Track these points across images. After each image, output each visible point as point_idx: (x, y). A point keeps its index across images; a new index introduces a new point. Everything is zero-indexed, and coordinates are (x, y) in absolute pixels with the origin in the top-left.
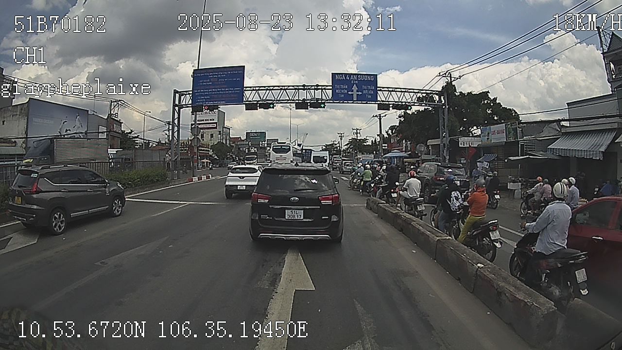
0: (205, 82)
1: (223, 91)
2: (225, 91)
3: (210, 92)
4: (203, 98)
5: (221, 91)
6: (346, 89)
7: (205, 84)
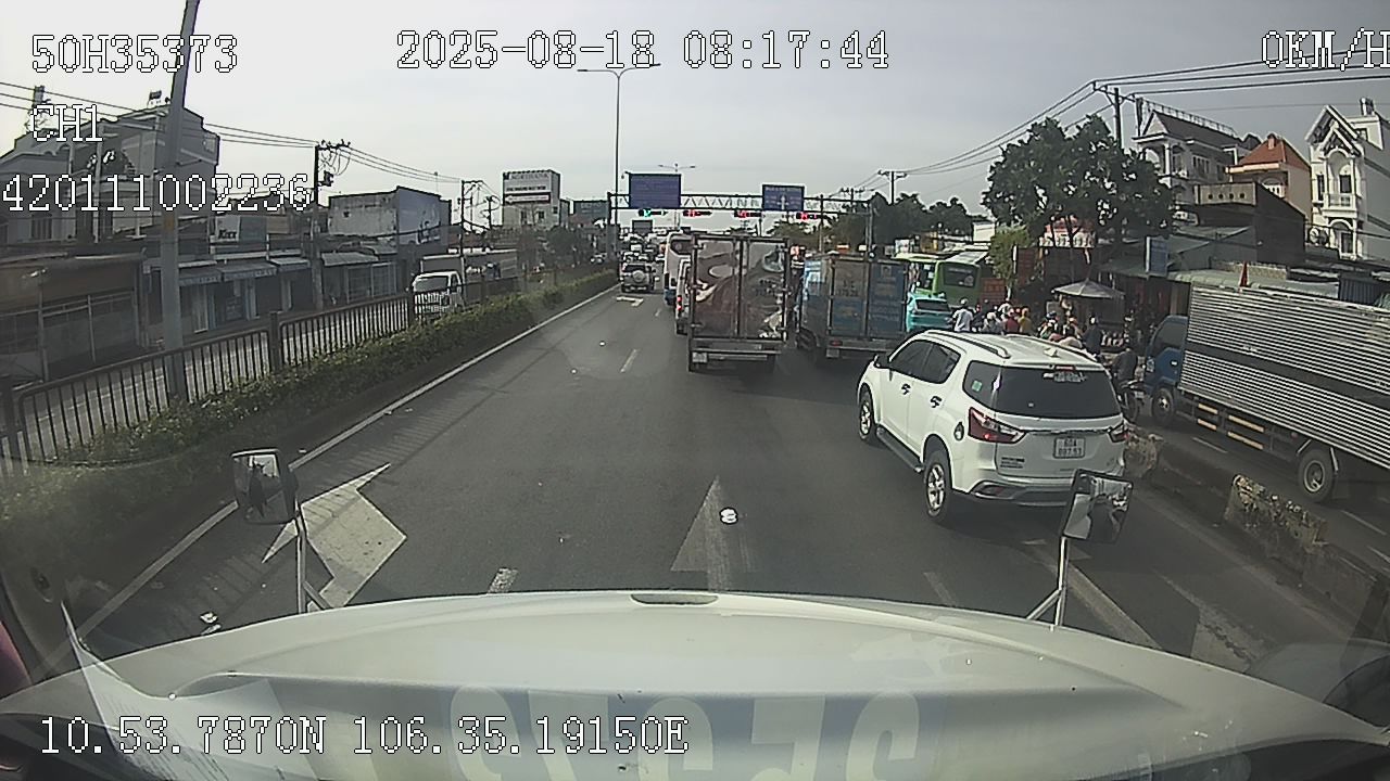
6: (775, 199)
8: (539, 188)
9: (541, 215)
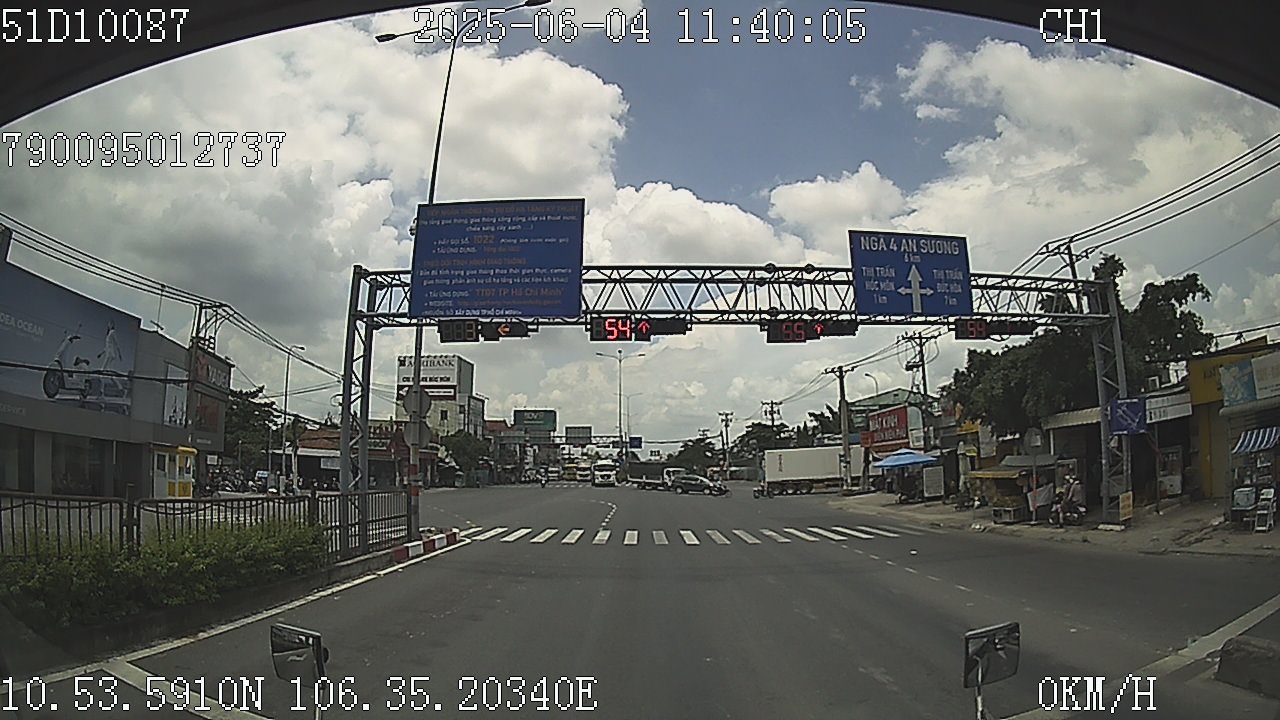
0: (453, 246)
1: (514, 276)
2: (519, 275)
3: (471, 277)
4: (448, 294)
5: (508, 276)
6: (891, 279)
7: (456, 250)
8: (442, 379)
9: (444, 415)
